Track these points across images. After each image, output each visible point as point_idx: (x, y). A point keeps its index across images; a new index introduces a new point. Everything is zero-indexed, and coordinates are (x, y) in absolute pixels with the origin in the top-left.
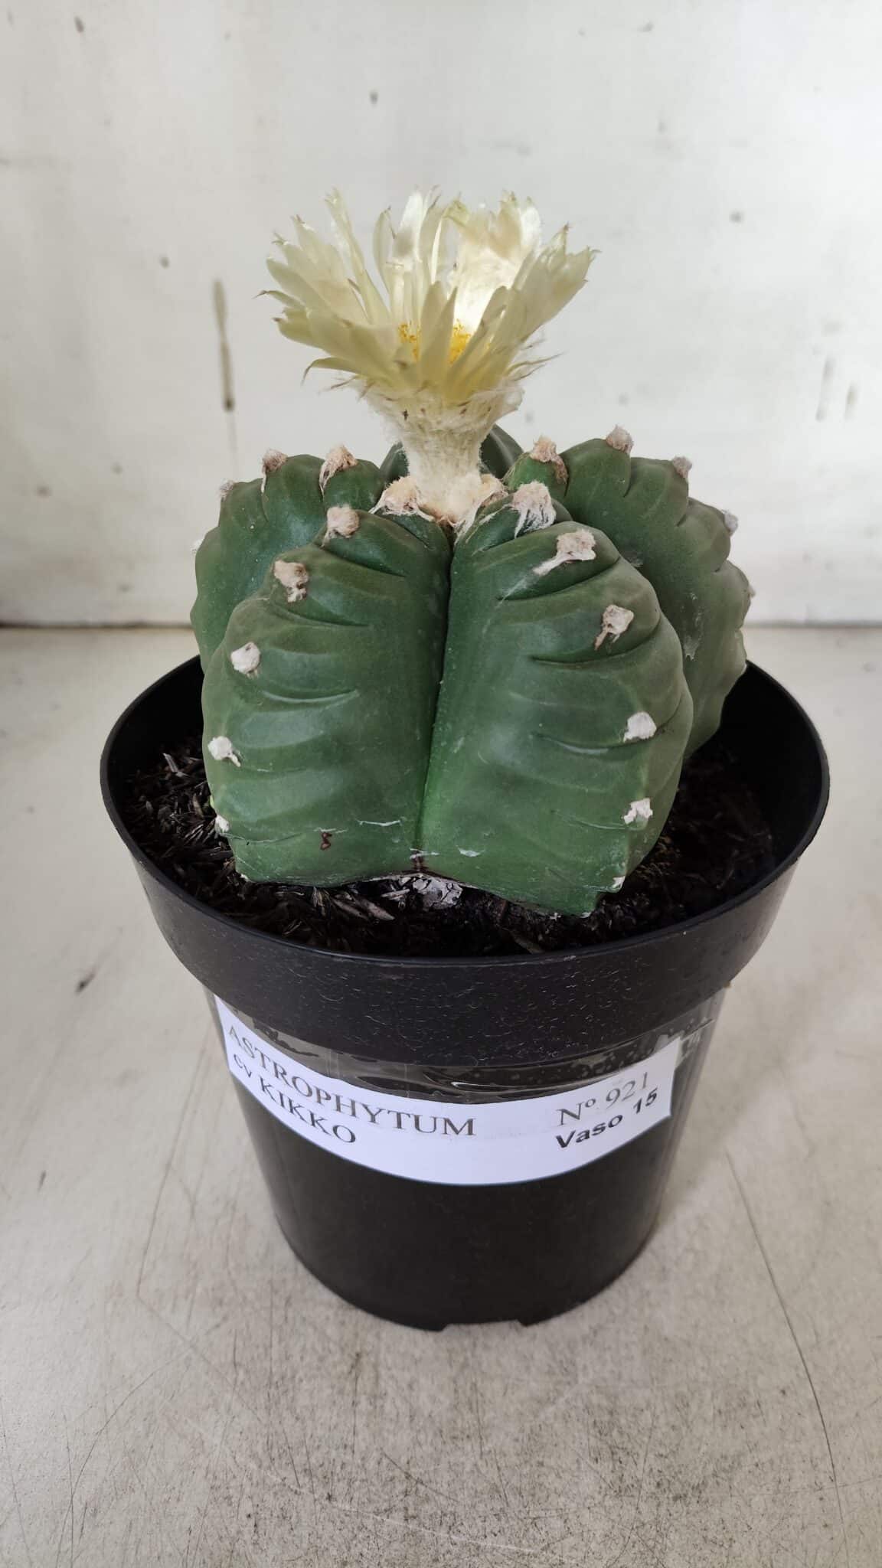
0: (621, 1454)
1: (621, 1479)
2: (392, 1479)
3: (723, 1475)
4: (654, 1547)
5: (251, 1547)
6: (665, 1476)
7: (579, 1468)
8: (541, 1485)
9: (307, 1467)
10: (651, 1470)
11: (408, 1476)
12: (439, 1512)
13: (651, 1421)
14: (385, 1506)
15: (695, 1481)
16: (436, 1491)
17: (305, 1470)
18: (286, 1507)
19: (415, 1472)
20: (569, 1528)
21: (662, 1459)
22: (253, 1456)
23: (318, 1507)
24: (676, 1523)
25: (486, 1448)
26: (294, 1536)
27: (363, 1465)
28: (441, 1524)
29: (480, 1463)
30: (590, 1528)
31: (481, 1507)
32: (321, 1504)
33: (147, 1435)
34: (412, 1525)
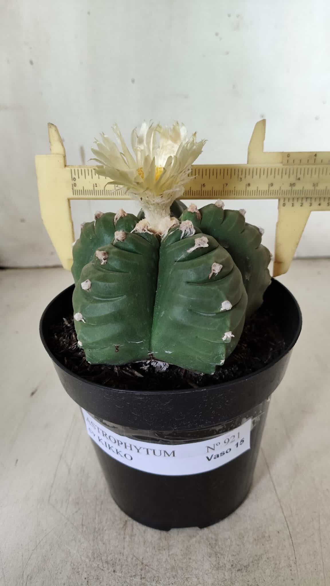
0: (219, 555)
2: (137, 564)
3: (255, 562)
7: (204, 560)
8: (189, 566)
9: (107, 561)
11: (142, 563)
12: (153, 576)
14: (134, 574)
15: (245, 564)
16: (152, 569)
17: (106, 562)
18: (99, 575)
19: (144, 562)
22: (88, 557)
23: (110, 575)
24: (238, 579)
25: (171, 553)
28: (153, 580)
29: (168, 559)
32: (111, 574)
33: (50, 550)
34: (143, 581)
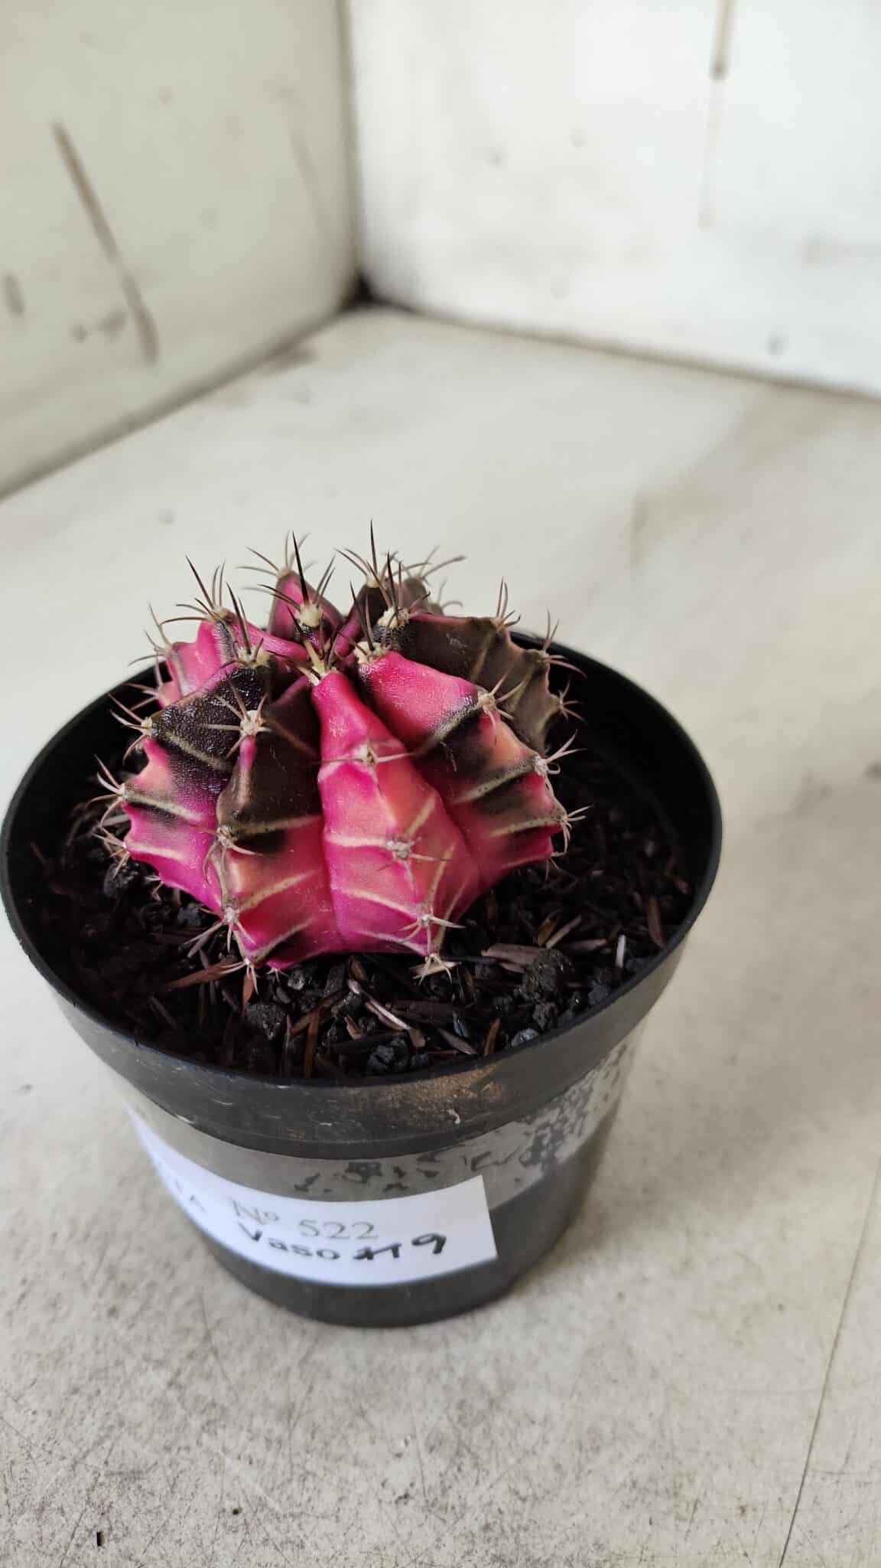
26: (50, 1329)
27: (170, 1297)
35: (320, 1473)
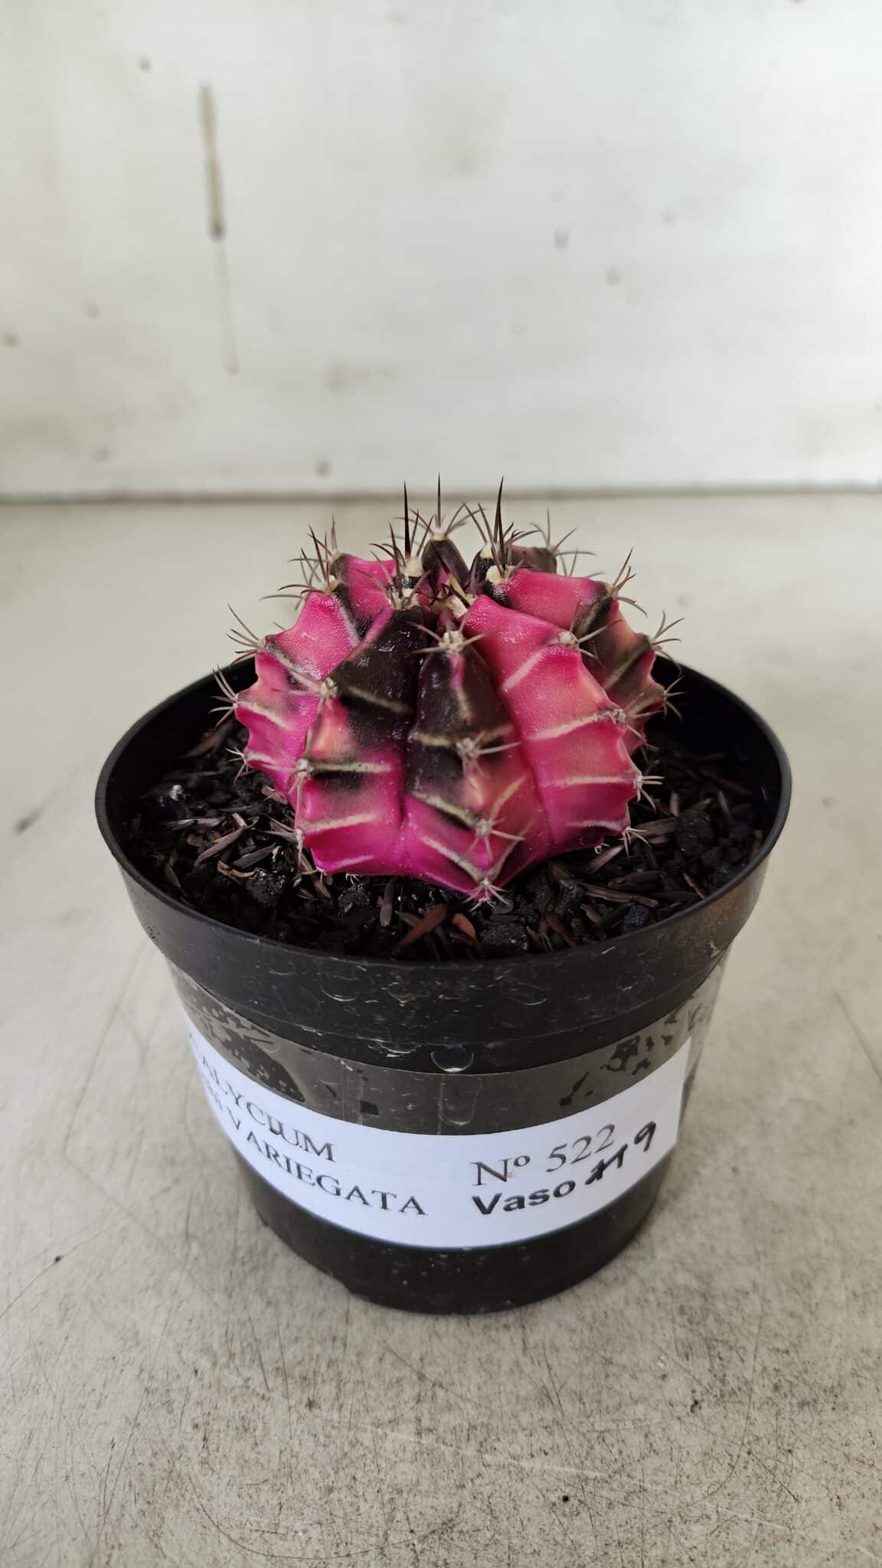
1: (723, 1381)
4: (776, 1468)
5: (197, 1467)
6: (783, 1376)
10: (764, 1369)
13: (759, 1307)
20: (651, 1444)
21: (779, 1355)
26: (259, 1453)
27: (358, 1363)
30: (681, 1443)
31: (525, 1419)
35: (613, 1426)
